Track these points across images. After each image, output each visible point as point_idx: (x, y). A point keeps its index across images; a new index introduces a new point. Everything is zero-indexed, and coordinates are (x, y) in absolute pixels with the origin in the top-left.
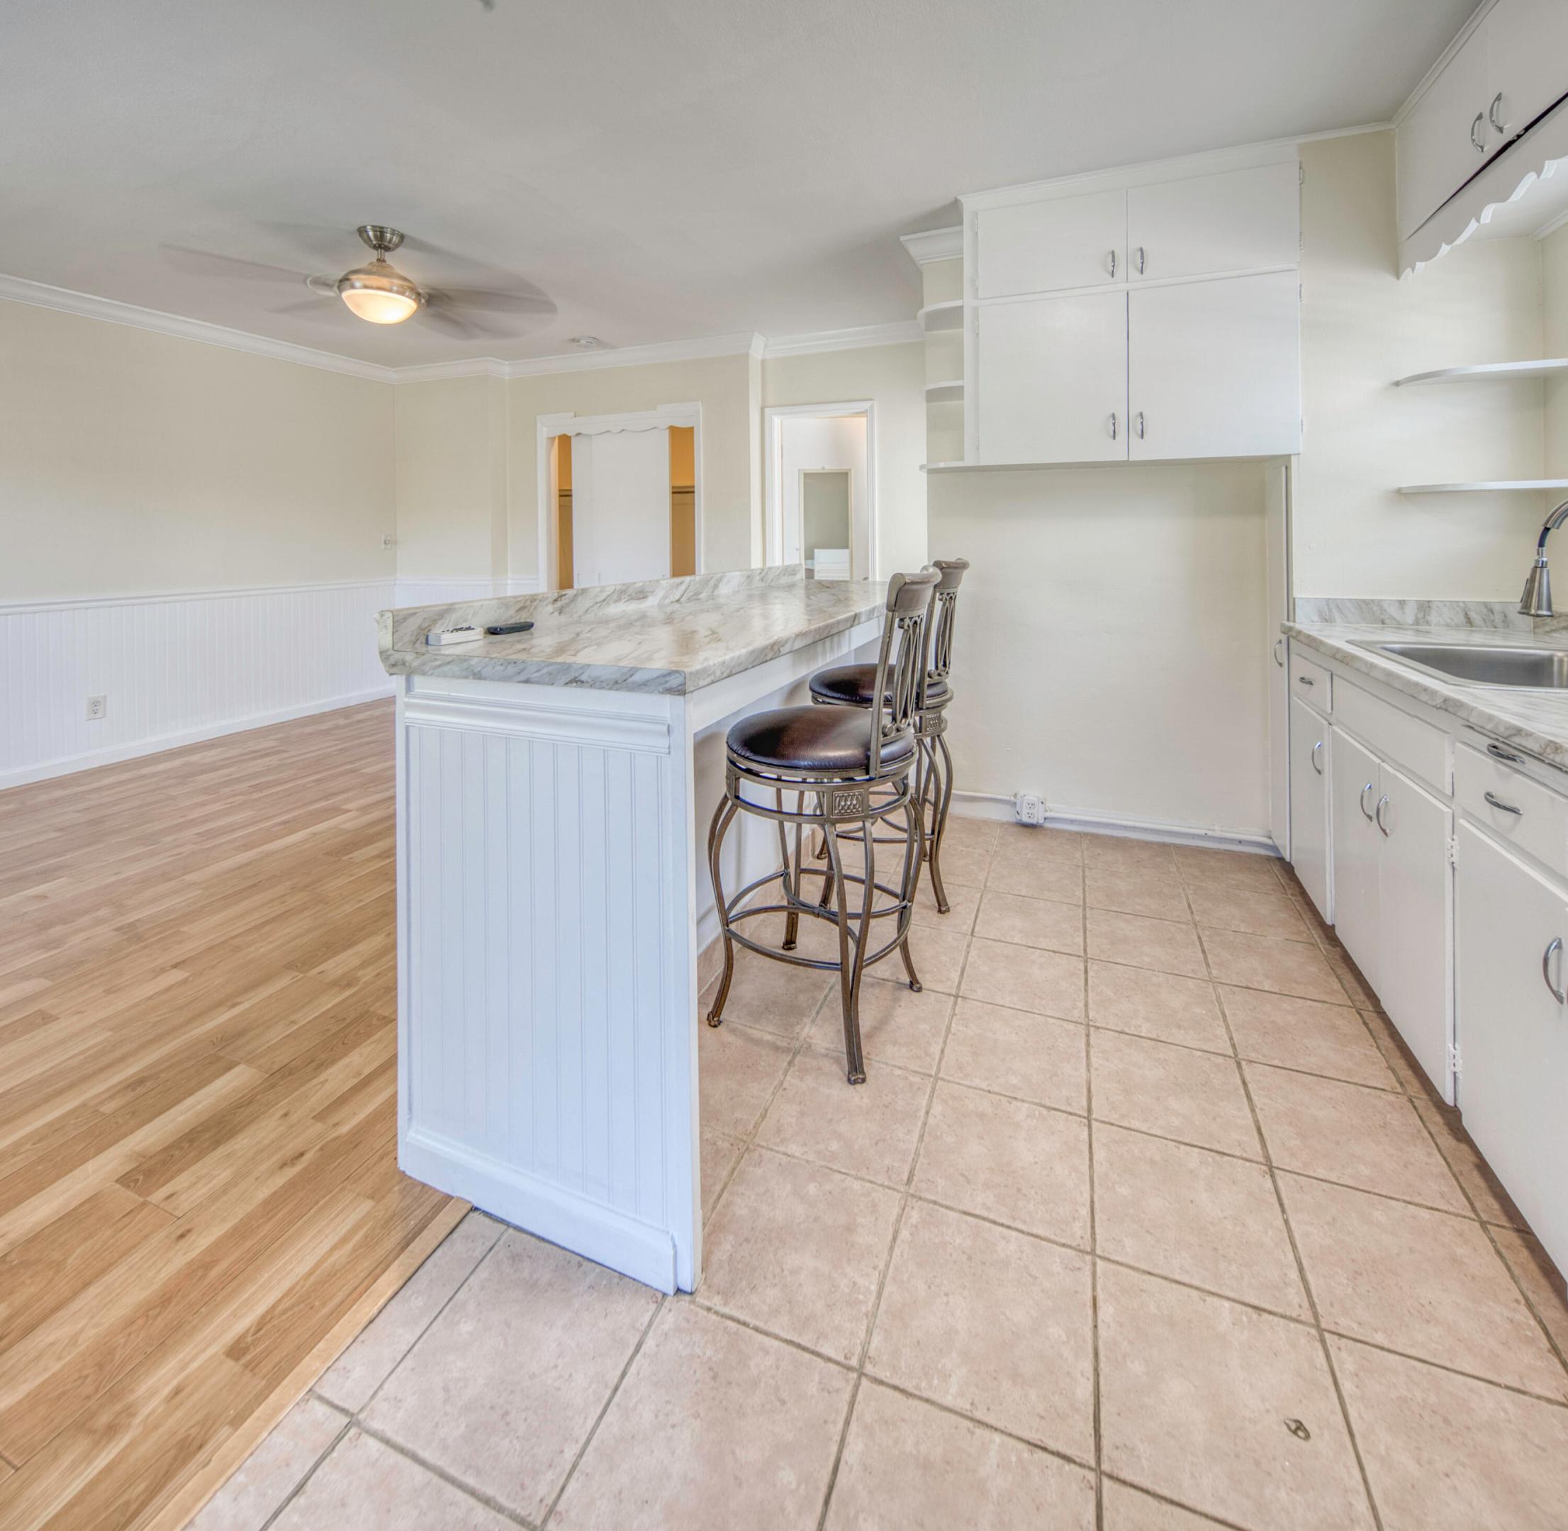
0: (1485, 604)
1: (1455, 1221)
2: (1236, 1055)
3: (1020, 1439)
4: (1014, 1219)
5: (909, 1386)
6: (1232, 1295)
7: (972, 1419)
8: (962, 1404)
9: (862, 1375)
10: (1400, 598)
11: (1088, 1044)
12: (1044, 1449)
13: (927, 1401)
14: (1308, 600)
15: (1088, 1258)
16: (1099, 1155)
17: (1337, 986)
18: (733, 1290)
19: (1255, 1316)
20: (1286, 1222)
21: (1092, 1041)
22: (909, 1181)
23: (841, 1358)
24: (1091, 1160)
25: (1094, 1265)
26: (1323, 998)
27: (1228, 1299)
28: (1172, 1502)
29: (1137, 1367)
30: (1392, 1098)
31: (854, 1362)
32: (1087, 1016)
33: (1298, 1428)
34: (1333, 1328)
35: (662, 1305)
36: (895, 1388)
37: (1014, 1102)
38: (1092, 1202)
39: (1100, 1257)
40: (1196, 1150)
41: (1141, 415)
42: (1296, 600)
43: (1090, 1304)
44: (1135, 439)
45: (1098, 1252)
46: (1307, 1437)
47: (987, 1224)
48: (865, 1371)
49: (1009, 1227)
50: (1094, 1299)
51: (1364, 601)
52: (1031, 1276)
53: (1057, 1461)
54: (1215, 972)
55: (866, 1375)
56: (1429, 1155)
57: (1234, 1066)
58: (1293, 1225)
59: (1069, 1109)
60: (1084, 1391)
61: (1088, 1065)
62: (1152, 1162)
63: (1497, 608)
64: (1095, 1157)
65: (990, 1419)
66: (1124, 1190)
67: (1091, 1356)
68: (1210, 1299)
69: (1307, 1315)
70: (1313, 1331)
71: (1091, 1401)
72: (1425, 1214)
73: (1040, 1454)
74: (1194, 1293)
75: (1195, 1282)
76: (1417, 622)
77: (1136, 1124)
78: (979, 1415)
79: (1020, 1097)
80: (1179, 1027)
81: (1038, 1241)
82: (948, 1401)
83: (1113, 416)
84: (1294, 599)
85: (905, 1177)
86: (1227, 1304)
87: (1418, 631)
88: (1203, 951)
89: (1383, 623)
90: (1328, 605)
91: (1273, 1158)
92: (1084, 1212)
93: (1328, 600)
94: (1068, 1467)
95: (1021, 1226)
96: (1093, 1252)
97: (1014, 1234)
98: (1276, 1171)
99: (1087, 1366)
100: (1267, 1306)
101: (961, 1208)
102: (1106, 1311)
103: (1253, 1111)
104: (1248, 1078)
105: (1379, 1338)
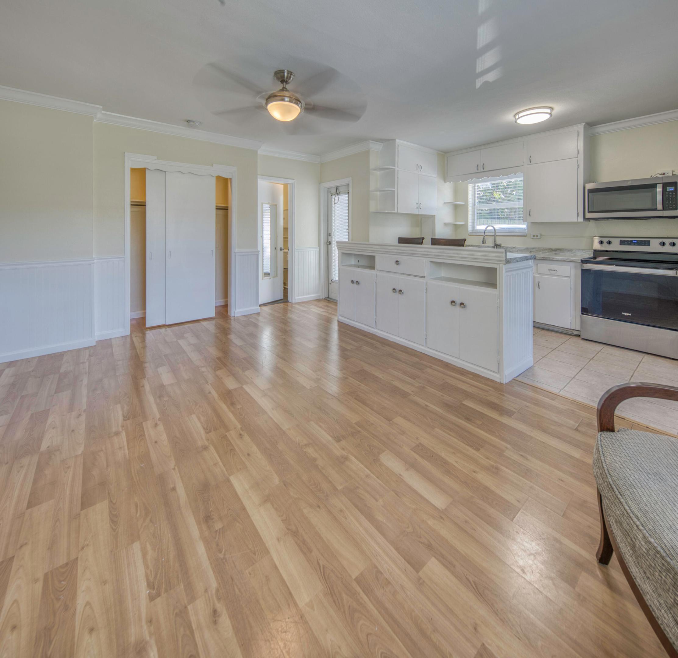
33: (547, 340)
41: (421, 204)
55: (544, 357)
83: (417, 203)
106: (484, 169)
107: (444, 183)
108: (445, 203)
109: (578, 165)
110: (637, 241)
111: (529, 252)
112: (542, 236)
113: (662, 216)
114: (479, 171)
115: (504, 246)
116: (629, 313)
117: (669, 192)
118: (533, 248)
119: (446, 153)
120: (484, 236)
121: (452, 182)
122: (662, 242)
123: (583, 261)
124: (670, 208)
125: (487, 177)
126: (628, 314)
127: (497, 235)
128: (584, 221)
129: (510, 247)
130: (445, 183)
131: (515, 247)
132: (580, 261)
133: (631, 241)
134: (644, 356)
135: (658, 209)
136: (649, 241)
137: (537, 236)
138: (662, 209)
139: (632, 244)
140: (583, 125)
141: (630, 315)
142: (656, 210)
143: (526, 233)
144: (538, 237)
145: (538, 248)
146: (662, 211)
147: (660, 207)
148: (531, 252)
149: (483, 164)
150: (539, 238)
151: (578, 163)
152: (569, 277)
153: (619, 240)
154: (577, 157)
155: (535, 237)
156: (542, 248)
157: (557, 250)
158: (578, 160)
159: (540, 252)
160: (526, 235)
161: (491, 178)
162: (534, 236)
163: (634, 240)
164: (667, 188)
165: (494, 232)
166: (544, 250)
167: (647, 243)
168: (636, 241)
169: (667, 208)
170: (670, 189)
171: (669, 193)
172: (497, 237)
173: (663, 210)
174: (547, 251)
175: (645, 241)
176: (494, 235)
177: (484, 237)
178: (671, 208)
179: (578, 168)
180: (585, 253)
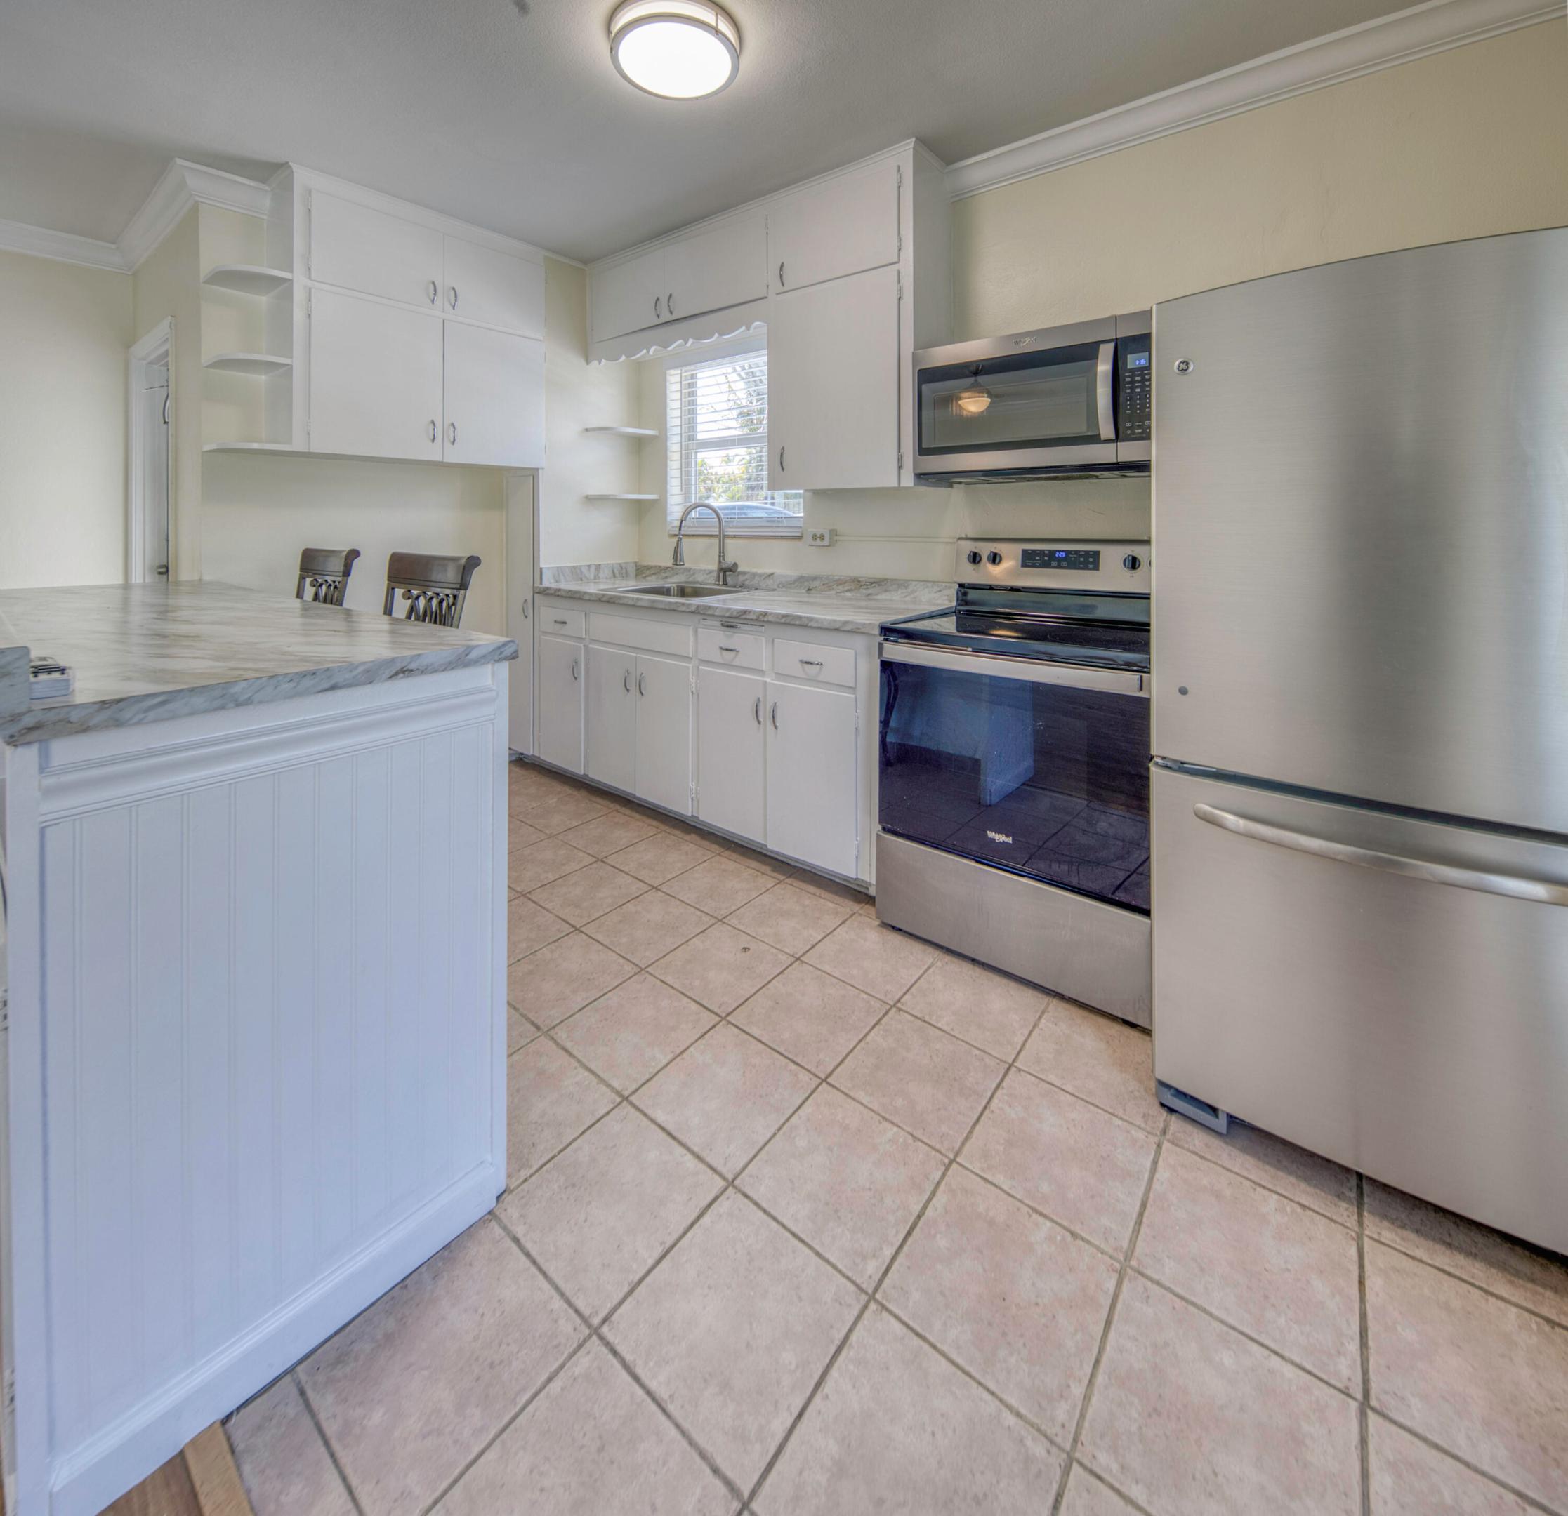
0: (620, 564)
1: (713, 860)
2: (598, 859)
3: (697, 1040)
4: (602, 990)
5: (647, 1077)
6: (692, 935)
7: (678, 1056)
8: (670, 1057)
9: (627, 1099)
10: (588, 564)
11: (535, 902)
12: (706, 1033)
13: (658, 1072)
14: (548, 568)
15: (643, 972)
16: (600, 938)
17: (599, 806)
18: (524, 1160)
19: (704, 935)
20: (679, 900)
21: (535, 899)
22: (538, 1028)
23: (612, 1106)
24: (599, 942)
25: (647, 972)
26: (599, 815)
27: (694, 937)
28: (745, 1001)
29: (697, 983)
30: (660, 835)
31: (618, 1100)
32: (517, 892)
33: (746, 949)
34: (723, 917)
35: (496, 1216)
36: (644, 1084)
37: (537, 953)
38: (620, 955)
39: (645, 968)
40: (628, 904)
41: (453, 425)
42: (544, 570)
43: (662, 984)
44: (448, 445)
45: (643, 967)
46: (749, 949)
47: (595, 1003)
48: (626, 1096)
49: (604, 995)
50: (661, 981)
51: (573, 567)
52: (634, 998)
53: (712, 1031)
54: (548, 832)
55: (628, 1096)
56: (688, 845)
57: (602, 864)
58: (682, 899)
59: (565, 933)
60: (694, 1006)
61: (547, 910)
62: (621, 921)
63: (624, 566)
64: (599, 940)
65: (682, 1048)
66: (624, 940)
67: (683, 996)
68: (689, 943)
69: (714, 921)
70: (720, 923)
71: (698, 1006)
72: (705, 864)
73: (706, 1036)
74: (684, 946)
75: (680, 943)
76: (595, 579)
77: (597, 915)
78: (678, 1052)
79: (537, 949)
80: (564, 865)
81: (621, 986)
82: (665, 1062)
83: (433, 422)
84: (541, 569)
85: (533, 1029)
86: (694, 939)
87: (595, 583)
88: (531, 826)
89: (582, 580)
90: (558, 571)
91: (653, 884)
92: (622, 961)
93: (558, 567)
94: (717, 1028)
95: (608, 989)
96: (642, 970)
97: (610, 994)
98: (659, 887)
99: (685, 1000)
100: (704, 928)
101: (576, 1010)
102: (669, 980)
103: (628, 874)
104: (613, 864)
105: (734, 908)
106: (671, 313)
107: (584, 363)
108: (587, 430)
109: (900, 290)
110: (1068, 552)
111: (804, 591)
112: (836, 538)
113: (1115, 461)
114: (662, 320)
115: (747, 570)
116: (1007, 836)
117: (1132, 371)
118: (815, 578)
119: (585, 262)
120: (680, 540)
121: (604, 361)
122: (1130, 558)
123: (889, 632)
124: (1137, 431)
125: (683, 339)
126: (1000, 838)
127: (726, 533)
128: (915, 484)
129: (760, 575)
130: (588, 362)
131: (772, 574)
132: (877, 631)
133: (1052, 553)
134: (1048, 1004)
135: (1103, 438)
136: (1097, 554)
137: (822, 537)
138: (1113, 436)
139: (1054, 564)
140: (912, 146)
141: (1010, 840)
142: (1095, 439)
143: (801, 527)
144: (826, 542)
145: (827, 578)
146: (1115, 444)
147: (1106, 430)
148: (809, 590)
149: (669, 295)
150: (827, 544)
151: (899, 282)
152: (853, 689)
153: (1018, 548)
154: (896, 260)
155: (818, 542)
156: (836, 578)
157: (872, 583)
158: (899, 272)
159: (830, 590)
160: (798, 534)
161: (693, 343)
162: (815, 537)
163: (1059, 551)
164: (1129, 356)
165: (717, 524)
166: (841, 584)
167: (1089, 561)
168: (1064, 554)
169: (1129, 432)
170: (1137, 363)
171: (1133, 377)
172: (728, 541)
173: (1118, 438)
174: (846, 588)
175: (1086, 552)
176: (717, 533)
177: (678, 544)
178: (1140, 431)
179: (900, 299)
180: (939, 594)
